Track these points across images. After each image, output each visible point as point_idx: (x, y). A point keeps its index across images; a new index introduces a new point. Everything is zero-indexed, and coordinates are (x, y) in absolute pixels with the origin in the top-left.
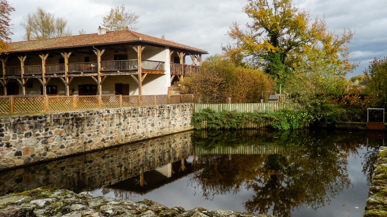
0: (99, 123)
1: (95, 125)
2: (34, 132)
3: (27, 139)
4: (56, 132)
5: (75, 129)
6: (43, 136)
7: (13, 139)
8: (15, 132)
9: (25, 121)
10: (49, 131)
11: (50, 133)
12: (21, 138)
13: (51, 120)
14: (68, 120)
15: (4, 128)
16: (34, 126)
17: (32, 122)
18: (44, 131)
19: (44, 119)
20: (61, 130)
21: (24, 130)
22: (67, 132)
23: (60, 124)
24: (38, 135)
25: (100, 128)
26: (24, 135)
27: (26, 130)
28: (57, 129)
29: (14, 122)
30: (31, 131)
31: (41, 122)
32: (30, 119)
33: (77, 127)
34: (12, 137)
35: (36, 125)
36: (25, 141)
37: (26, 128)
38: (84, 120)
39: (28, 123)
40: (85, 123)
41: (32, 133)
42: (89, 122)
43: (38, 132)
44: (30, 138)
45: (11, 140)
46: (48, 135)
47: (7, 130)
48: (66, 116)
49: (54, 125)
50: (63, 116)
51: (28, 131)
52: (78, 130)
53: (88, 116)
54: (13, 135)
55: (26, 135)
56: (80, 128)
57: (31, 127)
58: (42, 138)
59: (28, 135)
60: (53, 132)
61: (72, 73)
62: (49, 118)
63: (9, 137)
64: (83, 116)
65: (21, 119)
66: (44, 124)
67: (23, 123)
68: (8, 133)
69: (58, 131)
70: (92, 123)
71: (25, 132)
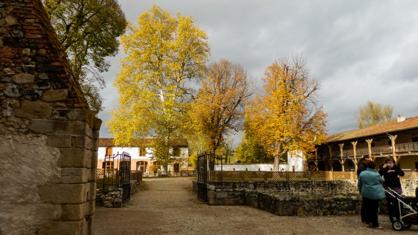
0: (348, 188)
1: (345, 189)
2: (305, 190)
3: (302, 192)
4: (318, 191)
5: (330, 190)
6: (311, 192)
7: (295, 192)
8: (296, 188)
9: (300, 183)
10: (314, 189)
11: (315, 191)
12: (299, 191)
13: (315, 184)
14: (326, 185)
15: (290, 186)
16: (305, 186)
17: (304, 184)
18: (311, 190)
19: (311, 183)
20: (321, 190)
21: (300, 188)
22: (325, 191)
23: (321, 186)
24: (307, 191)
25: (349, 191)
26: (300, 190)
27: (301, 188)
28: (319, 189)
29: (295, 184)
30: (304, 188)
31: (309, 184)
32: (303, 182)
33: (332, 189)
34: (294, 190)
35: (306, 186)
36: (301, 193)
37: (301, 187)
38: (337, 185)
39: (302, 184)
40: (338, 187)
41: (304, 189)
42: (341, 187)
43: (308, 190)
44: (303, 192)
45: (294, 192)
46: (314, 192)
47: (292, 187)
48: (324, 182)
49: (317, 187)
50: (322, 182)
51: (302, 188)
52: (332, 191)
53: (339, 183)
54: (295, 190)
55: (301, 191)
56: (334, 190)
57: (304, 187)
58: (310, 193)
59: (302, 191)
60: (316, 190)
61: (374, 155)
62: (313, 183)
63: (293, 191)
64: (336, 183)
65: (299, 182)
66: (311, 186)
67: (299, 184)
68: (292, 188)
69: (320, 190)
70: (343, 188)
71: (301, 189)
